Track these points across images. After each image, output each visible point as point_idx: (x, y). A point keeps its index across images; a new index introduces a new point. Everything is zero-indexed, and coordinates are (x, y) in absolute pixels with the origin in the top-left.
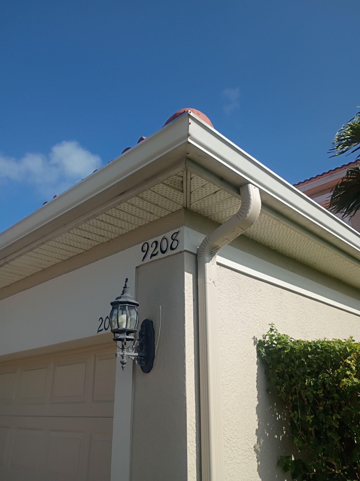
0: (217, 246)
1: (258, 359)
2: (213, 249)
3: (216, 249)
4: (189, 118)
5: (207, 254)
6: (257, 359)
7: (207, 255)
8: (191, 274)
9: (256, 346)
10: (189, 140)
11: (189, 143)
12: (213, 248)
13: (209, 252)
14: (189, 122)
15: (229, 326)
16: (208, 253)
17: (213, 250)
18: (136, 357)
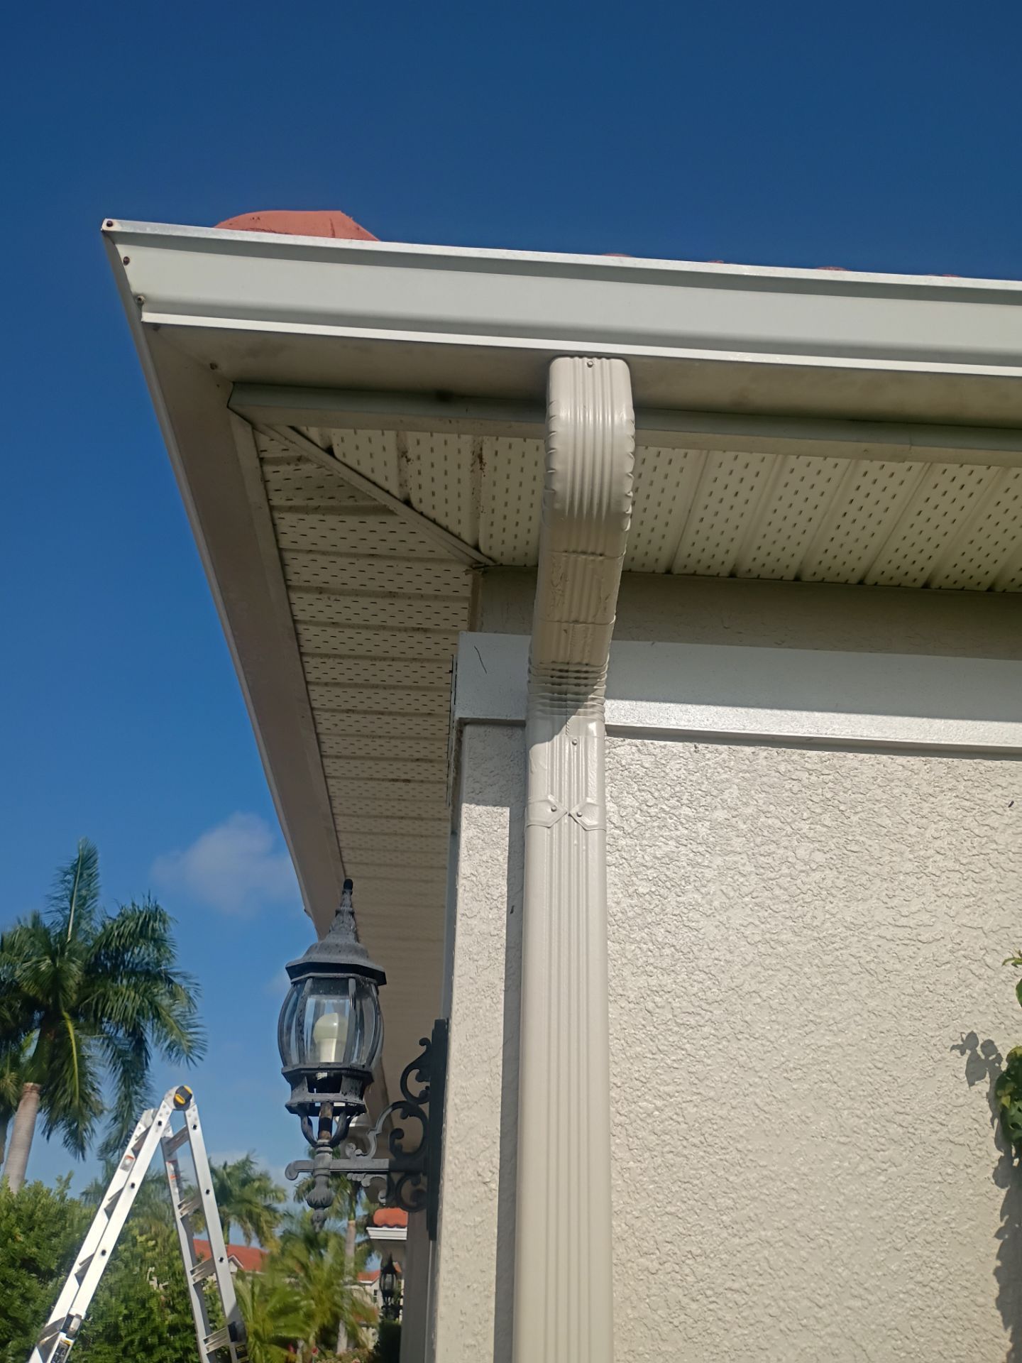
0: (568, 663)
1: (1008, 1152)
2: (558, 680)
3: (576, 678)
4: (114, 243)
5: (540, 707)
6: (998, 1154)
7: (539, 713)
8: (503, 805)
9: (984, 1086)
10: (148, 317)
11: (156, 327)
12: (561, 677)
13: (543, 697)
14: (122, 257)
15: (759, 1000)
16: (541, 703)
17: (564, 687)
18: (384, 1177)
